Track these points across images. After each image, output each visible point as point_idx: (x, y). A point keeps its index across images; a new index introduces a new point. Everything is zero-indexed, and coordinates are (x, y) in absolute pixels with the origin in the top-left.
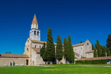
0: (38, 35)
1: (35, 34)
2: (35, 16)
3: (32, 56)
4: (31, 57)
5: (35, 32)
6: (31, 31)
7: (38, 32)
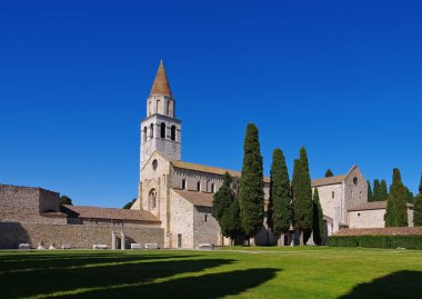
0: (173, 138)
1: (163, 135)
2: (161, 69)
3: (173, 215)
4: (168, 221)
5: (163, 126)
6: (147, 124)
7: (173, 128)
